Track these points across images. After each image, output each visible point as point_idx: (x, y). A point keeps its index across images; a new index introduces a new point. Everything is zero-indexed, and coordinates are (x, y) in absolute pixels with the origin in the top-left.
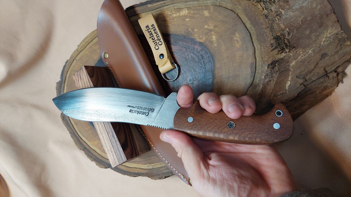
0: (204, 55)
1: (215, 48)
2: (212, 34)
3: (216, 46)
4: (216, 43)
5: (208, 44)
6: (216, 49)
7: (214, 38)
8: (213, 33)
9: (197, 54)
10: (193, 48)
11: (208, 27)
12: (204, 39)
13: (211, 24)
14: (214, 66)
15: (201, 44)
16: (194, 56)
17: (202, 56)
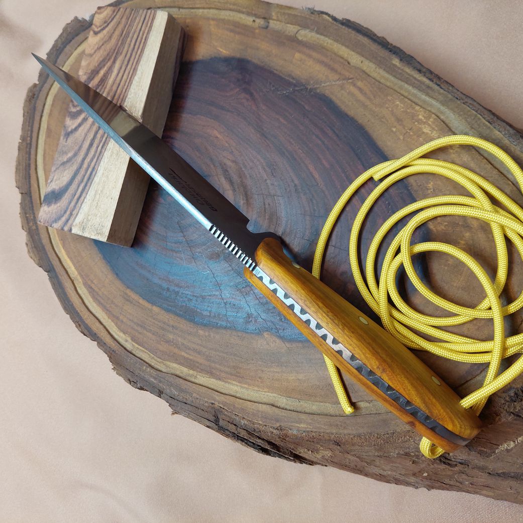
6: (446, 268)
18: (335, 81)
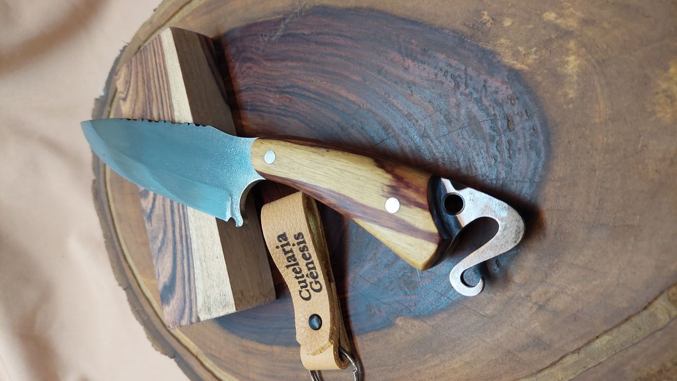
0: (517, 119)
1: (568, 103)
2: (568, 50)
3: (572, 98)
4: (576, 87)
5: (543, 84)
6: (571, 106)
7: (572, 64)
8: (572, 44)
9: (491, 108)
10: (482, 83)
11: (557, 18)
12: (532, 59)
13: (571, 9)
14: (547, 167)
15: (515, 76)
16: (480, 115)
17: (509, 120)
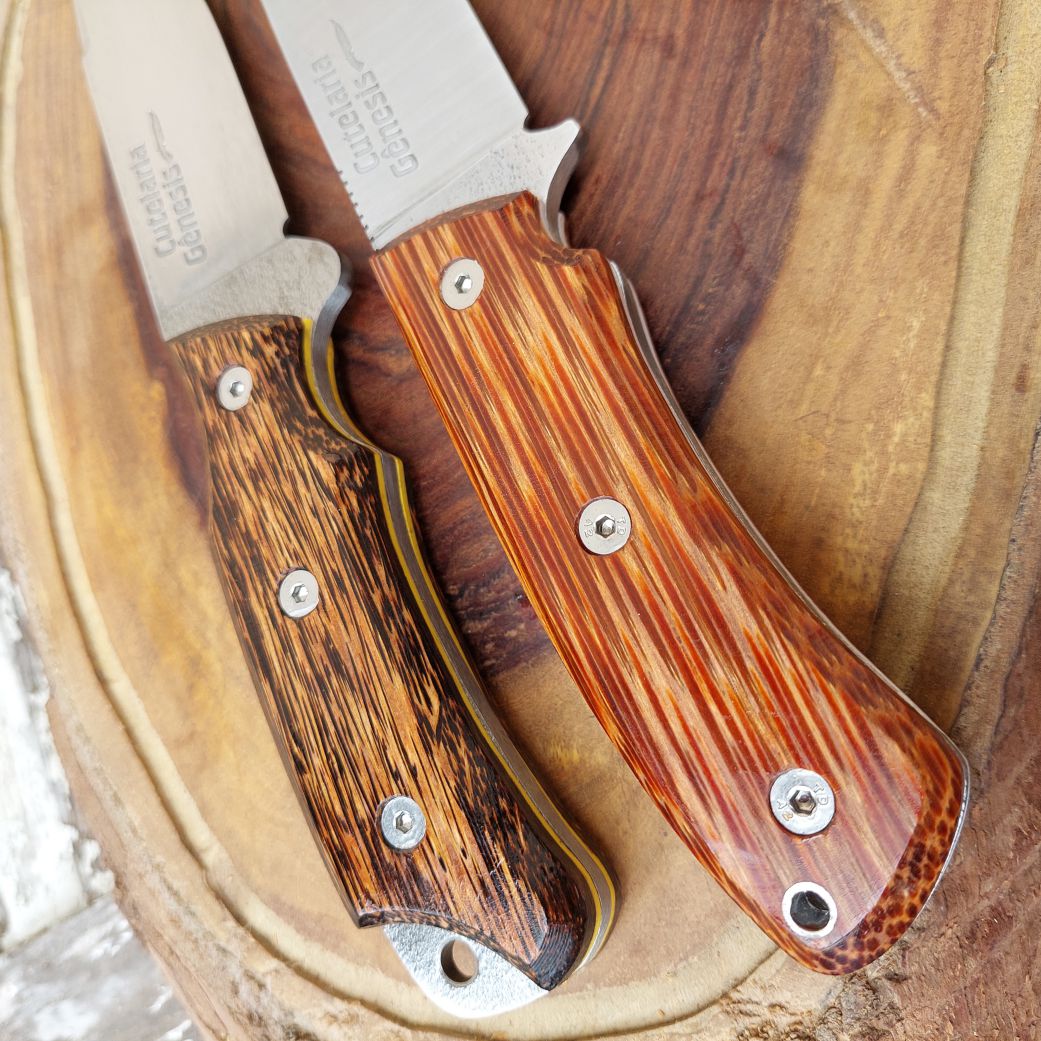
18: (899, 65)
